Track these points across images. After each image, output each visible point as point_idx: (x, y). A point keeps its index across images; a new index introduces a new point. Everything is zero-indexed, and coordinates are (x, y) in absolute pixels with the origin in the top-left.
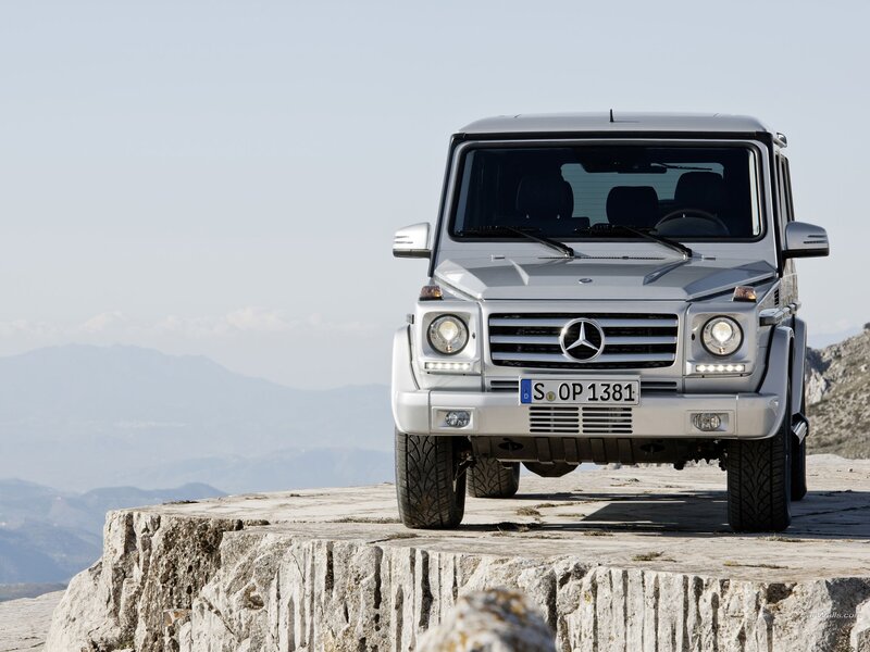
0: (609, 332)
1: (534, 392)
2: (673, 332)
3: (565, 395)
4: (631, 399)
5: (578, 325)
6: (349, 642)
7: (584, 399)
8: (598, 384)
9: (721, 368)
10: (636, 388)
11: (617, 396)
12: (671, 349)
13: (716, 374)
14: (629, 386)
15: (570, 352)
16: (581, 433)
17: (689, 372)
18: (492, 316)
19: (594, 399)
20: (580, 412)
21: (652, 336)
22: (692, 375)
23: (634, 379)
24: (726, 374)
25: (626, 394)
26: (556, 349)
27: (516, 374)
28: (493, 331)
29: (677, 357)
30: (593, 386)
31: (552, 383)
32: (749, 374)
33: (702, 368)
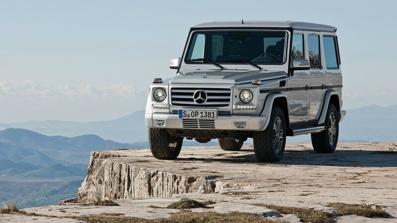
0: (209, 94)
1: (183, 114)
2: (229, 95)
3: (193, 115)
4: (213, 117)
5: (199, 92)
6: (112, 195)
7: (199, 117)
8: (203, 112)
9: (245, 107)
10: (215, 113)
11: (209, 116)
12: (228, 100)
13: (243, 109)
14: (213, 113)
15: (196, 101)
16: (199, 128)
17: (234, 108)
18: (172, 89)
19: (202, 117)
20: (198, 121)
21: (222, 96)
22: (235, 109)
23: (215, 110)
24: (247, 109)
25: (212, 115)
26: (192, 100)
27: (178, 108)
28: (173, 94)
29: (230, 103)
30: (202, 112)
31: (189, 111)
32: (255, 109)
33: (239, 107)
